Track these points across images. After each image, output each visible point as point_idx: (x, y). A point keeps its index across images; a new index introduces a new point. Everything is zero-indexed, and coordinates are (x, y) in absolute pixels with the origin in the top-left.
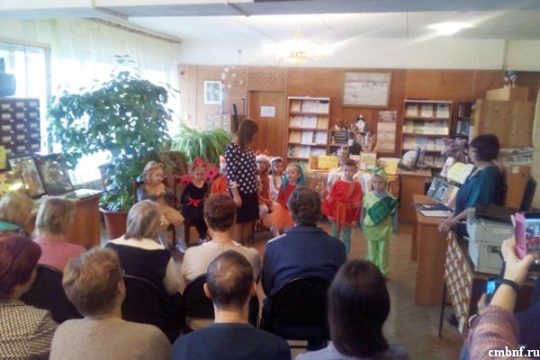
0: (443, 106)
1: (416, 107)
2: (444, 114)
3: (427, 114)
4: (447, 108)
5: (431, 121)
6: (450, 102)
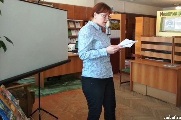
0: (77, 22)
3: (72, 26)
4: (79, 24)
5: (73, 29)
6: (82, 21)
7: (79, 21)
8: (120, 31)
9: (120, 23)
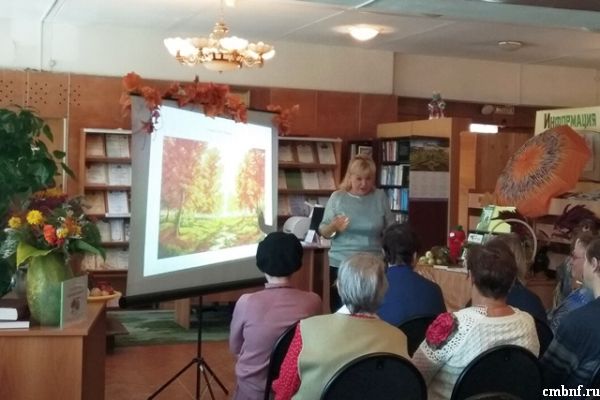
0: (325, 146)
1: (289, 147)
2: (329, 158)
3: (306, 158)
4: (330, 150)
5: (310, 169)
6: (339, 140)
7: (333, 143)
8: (447, 176)
9: (449, 150)
